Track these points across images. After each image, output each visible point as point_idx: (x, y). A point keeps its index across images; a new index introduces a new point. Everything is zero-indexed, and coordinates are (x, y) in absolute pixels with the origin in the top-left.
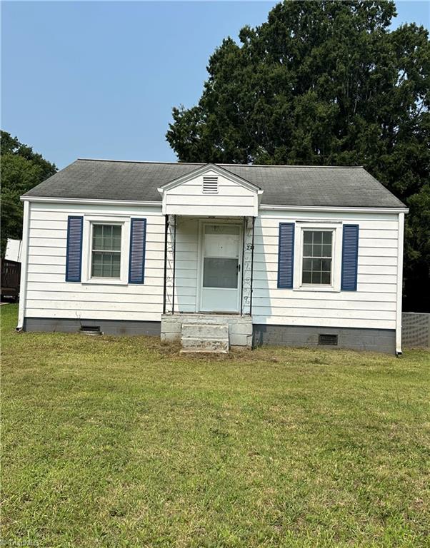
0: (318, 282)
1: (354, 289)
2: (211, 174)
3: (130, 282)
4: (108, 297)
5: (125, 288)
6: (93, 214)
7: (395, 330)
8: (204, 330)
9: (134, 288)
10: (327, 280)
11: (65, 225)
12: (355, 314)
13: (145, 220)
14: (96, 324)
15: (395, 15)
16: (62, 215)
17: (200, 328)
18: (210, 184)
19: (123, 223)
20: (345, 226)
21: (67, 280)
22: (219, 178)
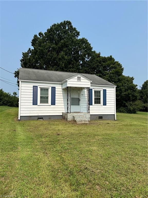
0: (98, 104)
1: (106, 105)
2: (79, 76)
3: (51, 104)
4: (45, 109)
5: (50, 106)
6: (40, 85)
7: (114, 115)
8: (80, 117)
9: (53, 106)
10: (99, 103)
11: (32, 89)
12: (106, 111)
13: (55, 87)
14: (42, 117)
15: (80, 35)
16: (31, 85)
17: (79, 117)
18: (79, 79)
19: (49, 88)
20: (103, 90)
21: (33, 105)
22: (81, 77)
